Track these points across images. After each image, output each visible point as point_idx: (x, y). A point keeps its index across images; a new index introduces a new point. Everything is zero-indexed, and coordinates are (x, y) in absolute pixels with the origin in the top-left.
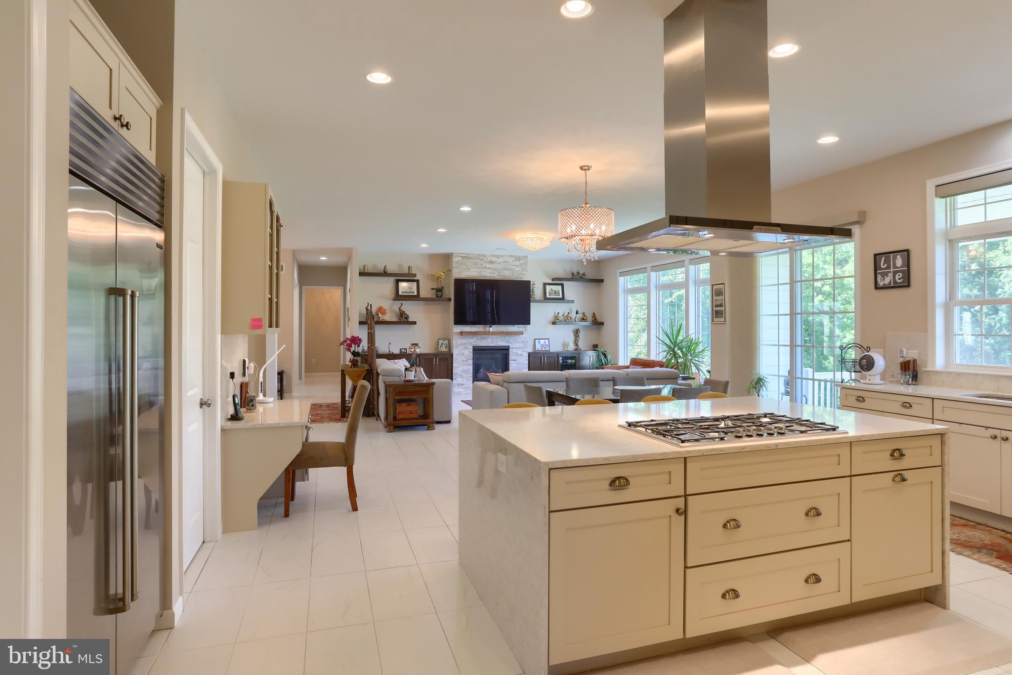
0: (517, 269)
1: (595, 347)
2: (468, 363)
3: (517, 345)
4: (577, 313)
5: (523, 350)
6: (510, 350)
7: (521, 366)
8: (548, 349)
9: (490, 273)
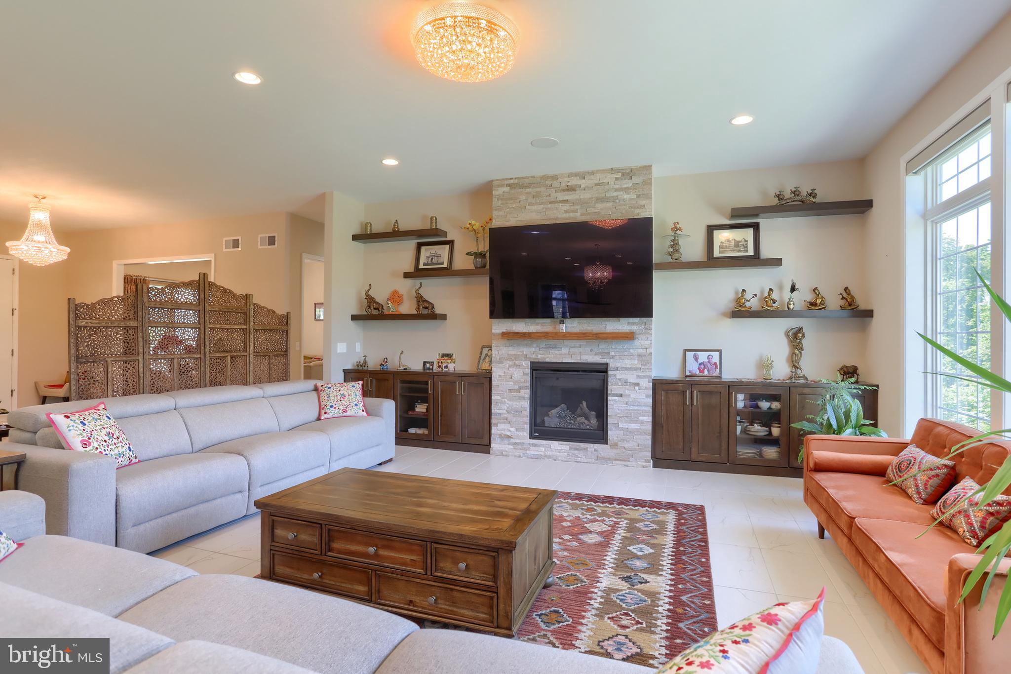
0: (626, 197)
1: (849, 372)
2: (519, 395)
3: (628, 363)
4: (793, 289)
5: (640, 373)
6: (610, 373)
7: (636, 408)
8: (716, 373)
9: (566, 212)
